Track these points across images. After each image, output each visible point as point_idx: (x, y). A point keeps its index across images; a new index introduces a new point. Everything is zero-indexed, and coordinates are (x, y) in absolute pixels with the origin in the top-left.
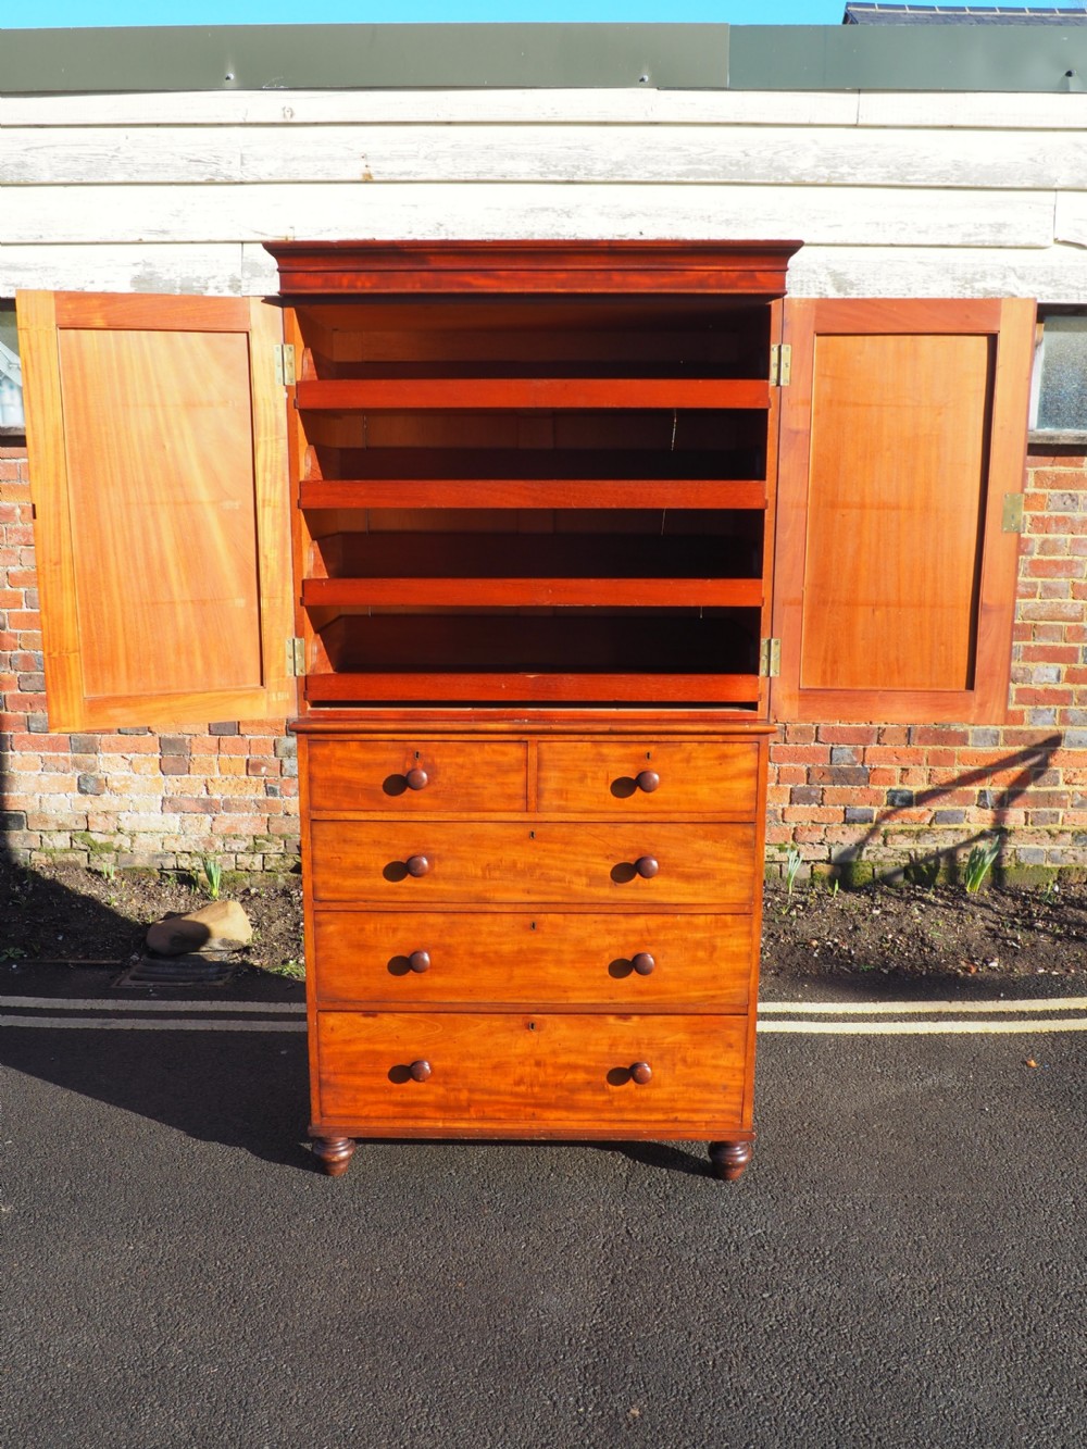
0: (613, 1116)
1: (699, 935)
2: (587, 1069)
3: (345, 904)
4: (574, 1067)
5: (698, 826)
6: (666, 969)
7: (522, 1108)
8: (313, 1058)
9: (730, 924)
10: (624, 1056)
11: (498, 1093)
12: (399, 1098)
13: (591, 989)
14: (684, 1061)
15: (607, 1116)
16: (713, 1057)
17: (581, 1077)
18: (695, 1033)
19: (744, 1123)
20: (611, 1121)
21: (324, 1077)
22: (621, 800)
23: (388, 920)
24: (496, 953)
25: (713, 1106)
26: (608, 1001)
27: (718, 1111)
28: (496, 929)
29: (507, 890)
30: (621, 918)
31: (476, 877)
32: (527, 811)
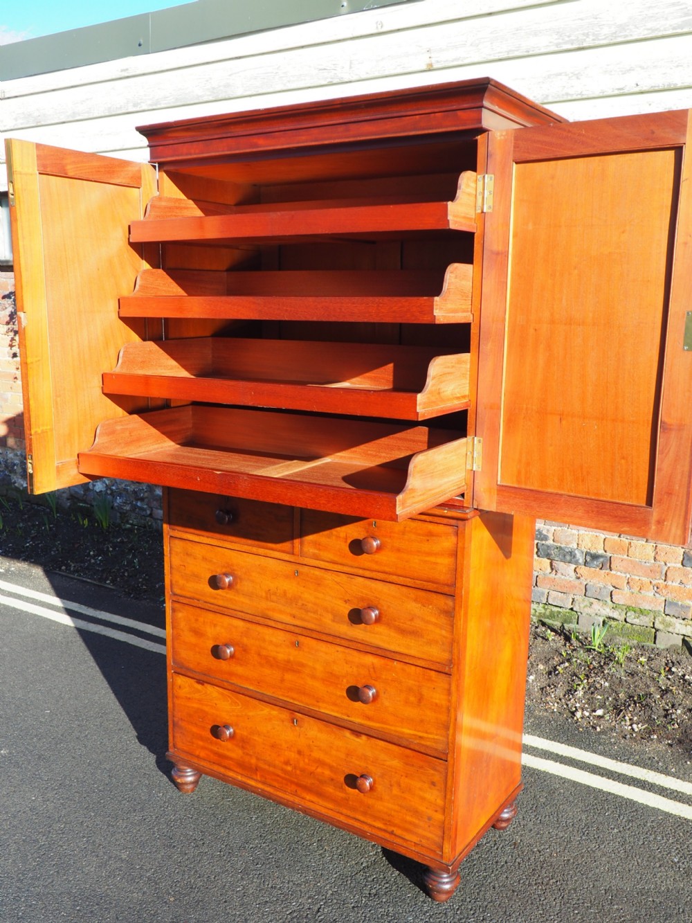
0: (349, 813)
1: (411, 683)
2: (331, 768)
3: (188, 600)
4: (321, 763)
5: (411, 590)
6: (387, 703)
7: (289, 784)
8: (170, 705)
9: (433, 679)
10: (355, 767)
11: (275, 766)
12: (216, 749)
13: (335, 704)
14: (399, 785)
15: (345, 811)
16: (421, 789)
17: (327, 773)
18: (407, 764)
19: (444, 855)
20: (348, 816)
21: (176, 719)
22: (356, 557)
23: (211, 616)
24: (274, 658)
25: (420, 831)
26: (346, 718)
27: (424, 837)
28: (274, 640)
29: (281, 612)
30: (355, 653)
31: (261, 597)
32: (293, 554)
